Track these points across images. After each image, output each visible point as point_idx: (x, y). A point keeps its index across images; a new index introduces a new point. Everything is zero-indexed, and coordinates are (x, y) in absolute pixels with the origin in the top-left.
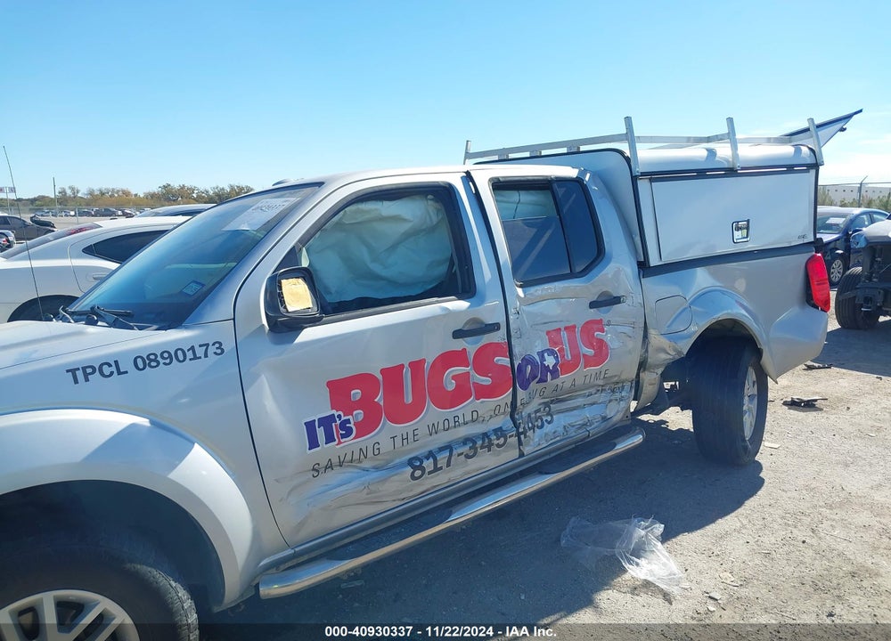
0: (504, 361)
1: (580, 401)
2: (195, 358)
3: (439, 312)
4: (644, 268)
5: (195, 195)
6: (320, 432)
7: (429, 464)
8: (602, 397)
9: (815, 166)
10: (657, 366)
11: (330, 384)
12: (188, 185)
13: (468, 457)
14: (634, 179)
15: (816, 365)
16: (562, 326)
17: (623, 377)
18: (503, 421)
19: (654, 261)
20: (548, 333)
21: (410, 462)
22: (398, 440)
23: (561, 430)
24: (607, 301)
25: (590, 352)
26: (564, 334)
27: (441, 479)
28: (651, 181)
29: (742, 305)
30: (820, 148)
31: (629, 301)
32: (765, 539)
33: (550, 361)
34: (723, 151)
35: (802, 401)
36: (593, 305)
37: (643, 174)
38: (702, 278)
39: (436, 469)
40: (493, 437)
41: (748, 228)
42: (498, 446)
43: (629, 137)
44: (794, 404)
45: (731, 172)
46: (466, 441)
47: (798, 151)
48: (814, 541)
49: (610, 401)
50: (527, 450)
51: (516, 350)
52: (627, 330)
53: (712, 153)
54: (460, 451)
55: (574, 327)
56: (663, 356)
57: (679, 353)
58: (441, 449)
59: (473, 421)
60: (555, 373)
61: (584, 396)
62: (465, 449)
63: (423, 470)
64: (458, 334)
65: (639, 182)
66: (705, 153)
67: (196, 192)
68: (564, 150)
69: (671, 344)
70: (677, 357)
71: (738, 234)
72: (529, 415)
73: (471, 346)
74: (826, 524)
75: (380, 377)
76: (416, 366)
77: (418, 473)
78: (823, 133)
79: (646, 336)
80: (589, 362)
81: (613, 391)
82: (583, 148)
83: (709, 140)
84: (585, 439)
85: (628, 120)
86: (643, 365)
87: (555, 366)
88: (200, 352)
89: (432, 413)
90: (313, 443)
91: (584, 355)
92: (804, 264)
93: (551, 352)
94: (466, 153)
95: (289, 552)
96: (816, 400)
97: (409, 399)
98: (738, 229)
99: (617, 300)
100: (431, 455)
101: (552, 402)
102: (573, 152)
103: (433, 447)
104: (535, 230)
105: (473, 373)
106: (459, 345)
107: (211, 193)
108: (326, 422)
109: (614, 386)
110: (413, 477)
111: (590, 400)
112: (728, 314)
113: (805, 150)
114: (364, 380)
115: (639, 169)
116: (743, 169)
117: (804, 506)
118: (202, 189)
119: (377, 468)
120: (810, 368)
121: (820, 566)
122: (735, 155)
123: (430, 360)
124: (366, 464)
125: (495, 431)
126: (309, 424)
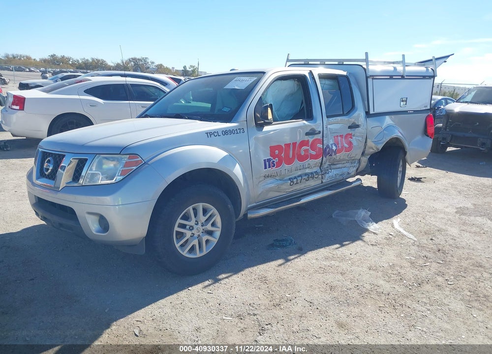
0: (320, 146)
1: (340, 166)
2: (237, 133)
3: (303, 125)
4: (368, 114)
5: (71, 62)
6: (267, 163)
7: (295, 180)
8: (348, 165)
9: (434, 77)
10: (368, 155)
11: (270, 147)
12: (66, 56)
13: (306, 180)
14: (367, 78)
15: (421, 166)
16: (339, 134)
17: (356, 158)
18: (317, 169)
19: (371, 112)
20: (334, 137)
21: (290, 179)
22: (287, 170)
23: (334, 175)
24: (354, 126)
25: (347, 146)
26: (339, 138)
27: (297, 187)
28: (373, 79)
29: (400, 132)
30: (436, 68)
31: (362, 127)
32: (407, 220)
33: (334, 148)
34: (400, 68)
35: (416, 178)
36: (350, 127)
37: (371, 76)
38: (388, 120)
39: (297, 183)
40: (315, 174)
41: (406, 101)
42: (316, 178)
43: (366, 60)
44: (412, 179)
45: (403, 77)
46: (306, 174)
47: (427, 70)
48: (424, 221)
50: (324, 181)
51: (325, 142)
52: (360, 139)
53: (395, 68)
54: (304, 178)
55: (343, 135)
56: (371, 150)
57: (378, 149)
58: (299, 176)
59: (308, 168)
60: (335, 152)
61: (342, 163)
62: (306, 177)
63: (293, 182)
64: (307, 134)
65: (369, 79)
66: (393, 69)
67: (71, 60)
68: (337, 63)
69: (375, 146)
70: (377, 151)
71: (402, 103)
72: (325, 168)
73: (311, 139)
74: (428, 217)
75: (284, 147)
76: (294, 144)
77: (292, 183)
78: (438, 62)
79: (366, 142)
80: (346, 150)
81: (352, 163)
82: (345, 63)
83: (393, 63)
84: (341, 180)
85: (367, 54)
86: (363, 154)
87: (335, 150)
88: (238, 131)
89: (297, 163)
90: (266, 168)
91: (345, 147)
92: (425, 118)
93: (335, 145)
94: (288, 59)
95: (255, 204)
96: (421, 178)
97: (291, 156)
98: (403, 101)
99: (358, 126)
100: (295, 178)
101: (332, 164)
102: (340, 64)
103: (296, 175)
104: (332, 96)
105: (310, 149)
106: (306, 138)
107: (80, 62)
108: (269, 160)
109: (352, 161)
110: (291, 185)
111: (343, 165)
112: (397, 135)
113: (430, 69)
114: (279, 147)
115: (369, 74)
116: (407, 76)
117: (419, 211)
118: (75, 59)
119: (280, 180)
120: (418, 167)
121: (427, 228)
122: (404, 69)
123: (298, 143)
124: (277, 178)
125: (315, 172)
126: (265, 160)
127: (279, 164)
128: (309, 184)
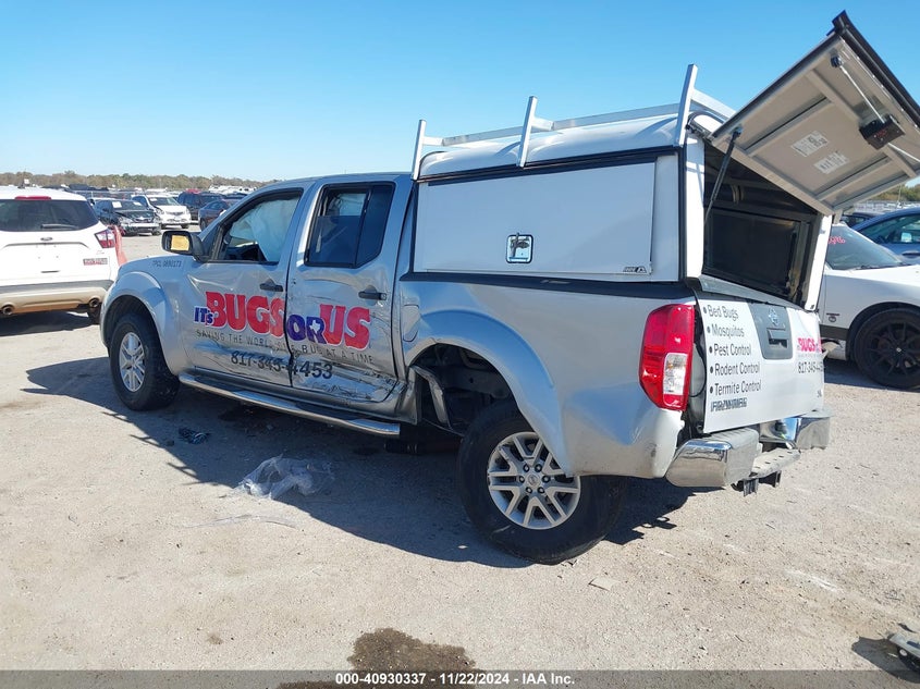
1: (357, 375)
6: (200, 314)
7: (240, 358)
11: (207, 293)
13: (259, 367)
18: (285, 356)
19: (419, 268)
20: (320, 306)
21: (232, 353)
23: (330, 386)
24: (374, 295)
25: (352, 334)
26: (334, 311)
27: (242, 370)
33: (315, 327)
36: (362, 295)
37: (421, 178)
39: (243, 364)
46: (262, 357)
49: (381, 388)
50: (296, 384)
51: (289, 309)
54: (255, 360)
55: (344, 308)
59: (271, 347)
60: (321, 338)
61: (363, 373)
62: (258, 360)
64: (263, 287)
72: (307, 363)
73: (272, 297)
75: (225, 298)
76: (241, 299)
77: (235, 360)
80: (350, 341)
87: (320, 333)
89: (248, 330)
90: (197, 320)
91: (346, 334)
93: (318, 321)
97: (237, 316)
99: (379, 296)
100: (243, 355)
101: (334, 364)
105: (270, 315)
106: (263, 293)
108: (204, 311)
110: (233, 362)
114: (218, 297)
116: (528, 164)
119: (223, 348)
123: (248, 298)
124: (220, 343)
125: (278, 359)
126: (197, 309)
127: (219, 322)
128: (265, 375)
